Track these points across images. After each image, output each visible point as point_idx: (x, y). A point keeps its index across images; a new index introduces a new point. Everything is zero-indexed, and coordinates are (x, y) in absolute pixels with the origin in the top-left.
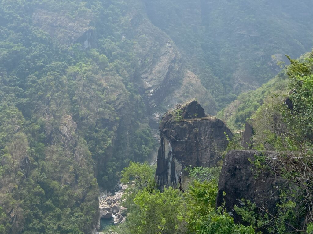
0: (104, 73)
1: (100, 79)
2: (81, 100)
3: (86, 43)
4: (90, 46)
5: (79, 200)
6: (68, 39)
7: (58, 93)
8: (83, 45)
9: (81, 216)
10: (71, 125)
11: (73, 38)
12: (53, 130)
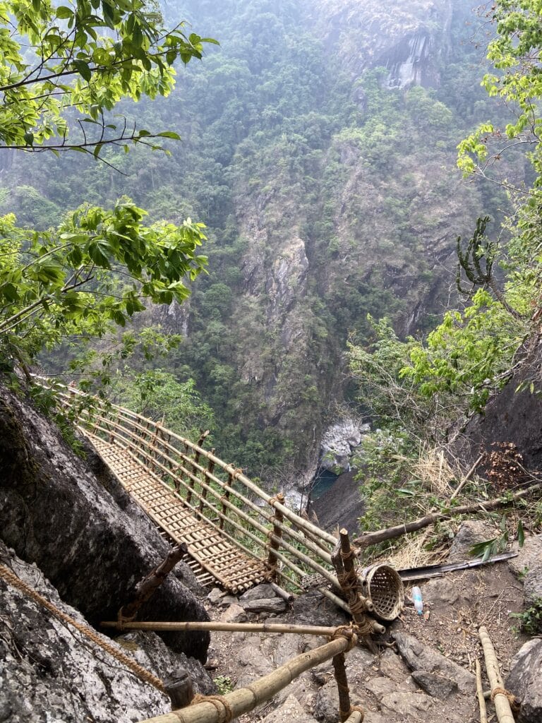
0: (430, 154)
1: (412, 168)
2: (343, 211)
3: (406, 69)
4: (418, 79)
5: (267, 419)
6: (361, 56)
7: (292, 187)
8: (396, 74)
9: (258, 451)
10: (296, 263)
11: (371, 52)
12: (259, 265)
